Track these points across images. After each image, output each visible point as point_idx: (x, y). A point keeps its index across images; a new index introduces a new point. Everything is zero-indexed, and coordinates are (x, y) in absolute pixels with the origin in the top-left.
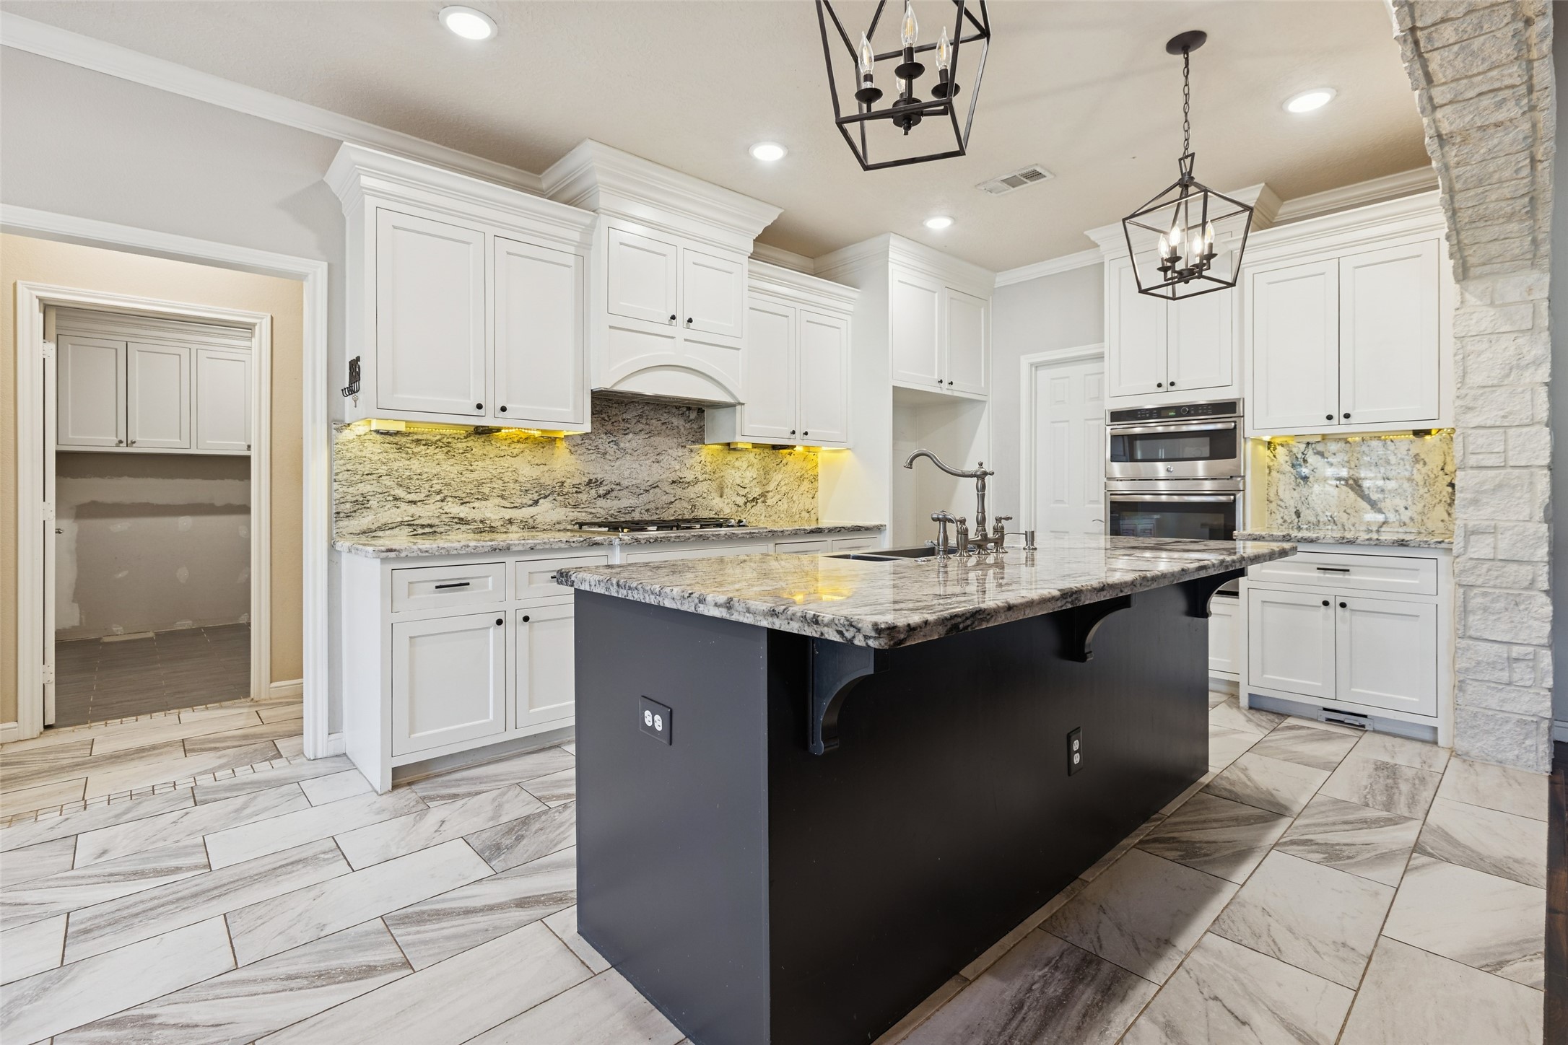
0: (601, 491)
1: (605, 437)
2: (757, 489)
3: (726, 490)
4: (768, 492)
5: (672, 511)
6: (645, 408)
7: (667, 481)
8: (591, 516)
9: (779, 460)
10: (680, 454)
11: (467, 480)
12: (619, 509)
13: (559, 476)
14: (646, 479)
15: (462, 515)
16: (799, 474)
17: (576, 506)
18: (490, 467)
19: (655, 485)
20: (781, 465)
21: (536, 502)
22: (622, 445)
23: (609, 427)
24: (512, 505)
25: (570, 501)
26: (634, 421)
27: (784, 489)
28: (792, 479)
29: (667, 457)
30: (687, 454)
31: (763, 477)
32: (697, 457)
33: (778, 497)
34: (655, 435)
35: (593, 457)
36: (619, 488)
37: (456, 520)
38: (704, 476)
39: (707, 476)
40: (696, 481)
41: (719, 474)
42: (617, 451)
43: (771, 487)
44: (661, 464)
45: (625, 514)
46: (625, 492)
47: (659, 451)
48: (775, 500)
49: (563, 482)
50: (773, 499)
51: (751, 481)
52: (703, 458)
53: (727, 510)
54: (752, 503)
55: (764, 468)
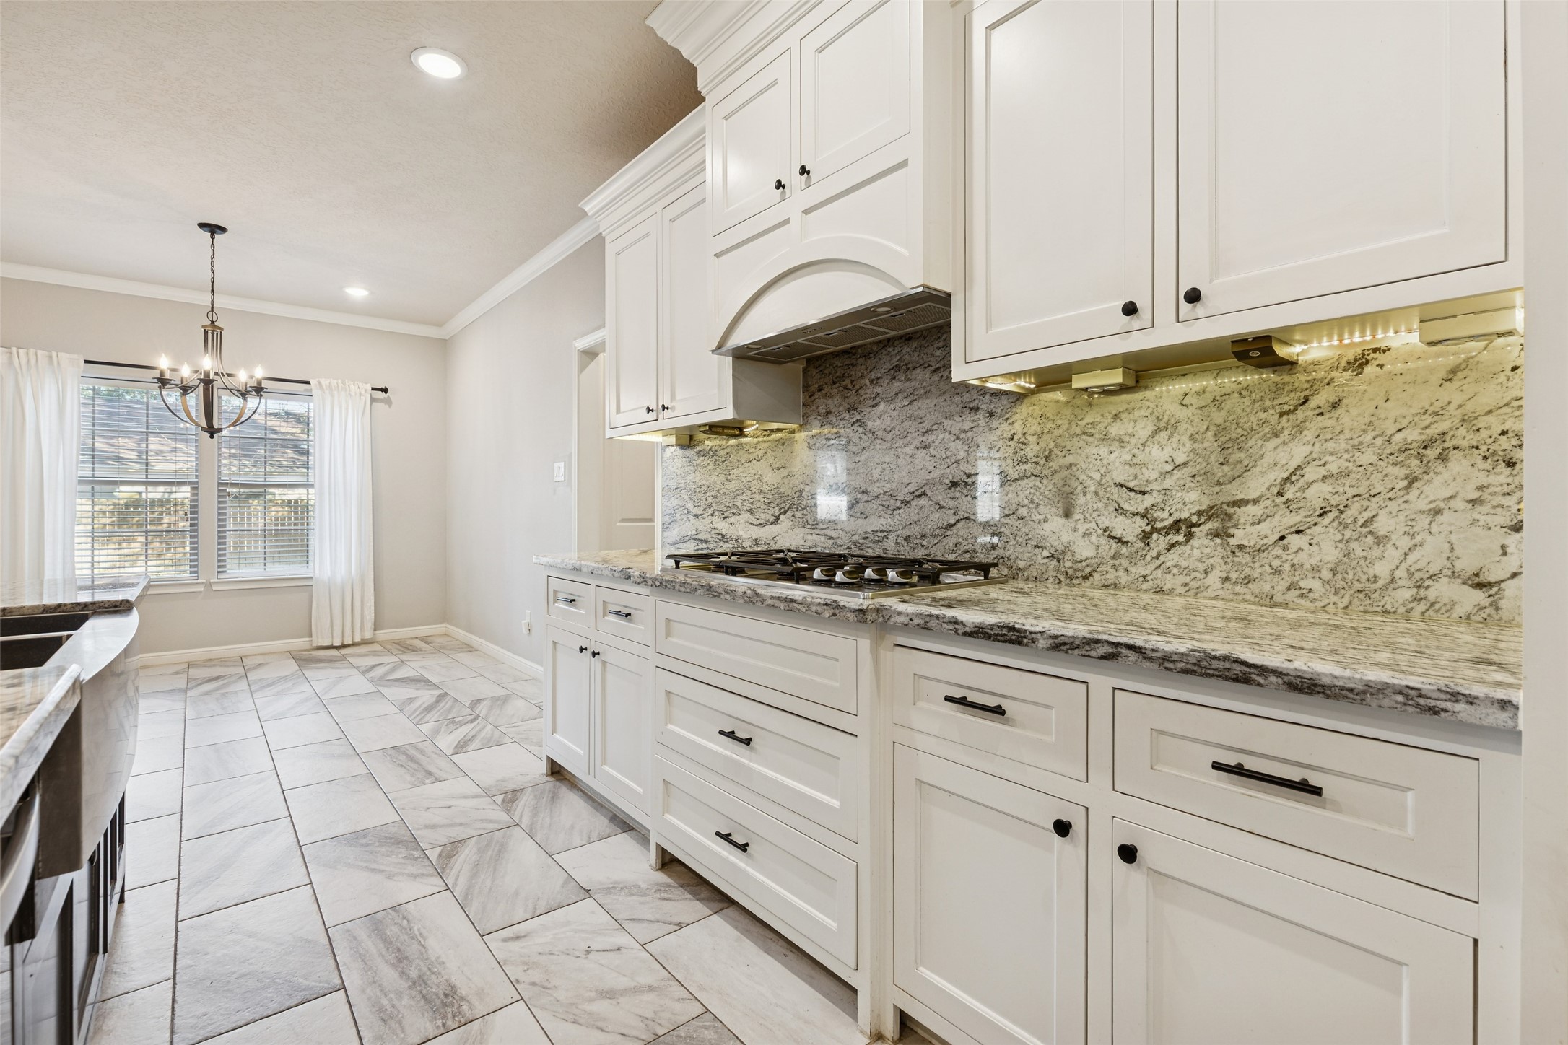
1: (846, 415)
2: (1193, 496)
3: (1081, 500)
4: (1239, 503)
5: (950, 542)
6: (904, 351)
7: (941, 483)
8: (831, 542)
9: (1291, 400)
10: (967, 425)
11: (727, 492)
12: (866, 533)
13: (798, 482)
14: (906, 481)
15: (724, 532)
16: (1413, 435)
18: (742, 475)
19: (919, 492)
20: (1302, 412)
21: (777, 518)
22: (870, 425)
23: (853, 399)
24: (758, 522)
25: (808, 517)
27: (1318, 494)
28: (1368, 457)
29: (941, 436)
30: (982, 423)
31: (1215, 458)
32: (1005, 427)
33: (1287, 520)
34: (920, 397)
35: (834, 450)
36: (865, 498)
37: (720, 537)
38: (1023, 467)
39: (1028, 467)
41: (1061, 461)
42: (863, 436)
43: (1255, 485)
44: (931, 450)
45: (875, 542)
46: (874, 505)
47: (927, 425)
48: (1269, 530)
49: (801, 491)
50: (1264, 527)
51: (1165, 474)
52: (1018, 427)
53: (1084, 550)
54: (1173, 538)
55: (1221, 430)
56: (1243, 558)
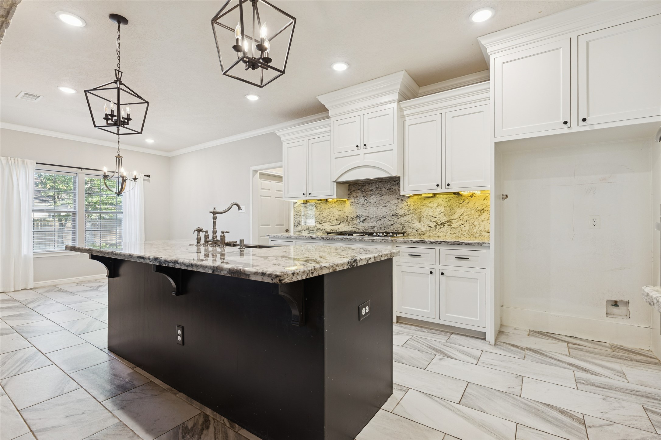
0: (362, 220)
1: (363, 198)
2: (445, 218)
3: (423, 219)
4: (453, 220)
5: (392, 228)
6: (380, 184)
7: (390, 215)
8: (358, 229)
9: (462, 201)
10: (396, 202)
11: (321, 216)
12: (368, 227)
13: (347, 214)
14: (380, 214)
15: (320, 227)
16: (480, 208)
17: (352, 225)
18: (327, 212)
19: (384, 217)
20: (463, 204)
21: (340, 224)
22: (370, 201)
23: (364, 194)
24: (333, 225)
25: (350, 223)
26: (374, 190)
27: (466, 218)
28: (473, 212)
29: (390, 204)
30: (400, 202)
31: (449, 211)
32: (406, 203)
33: (460, 223)
34: (384, 195)
35: (358, 206)
36: (368, 218)
37: (318, 229)
38: (410, 212)
39: (411, 212)
40: (405, 215)
41: (419, 211)
42: (367, 203)
43: (455, 216)
44: (387, 207)
45: (371, 229)
46: (371, 220)
47: (386, 201)
48: (458, 224)
49: (348, 217)
50: (457, 224)
51: (439, 214)
52: (409, 203)
53: (423, 229)
54: (441, 226)
55: (450, 206)
56: (453, 229)
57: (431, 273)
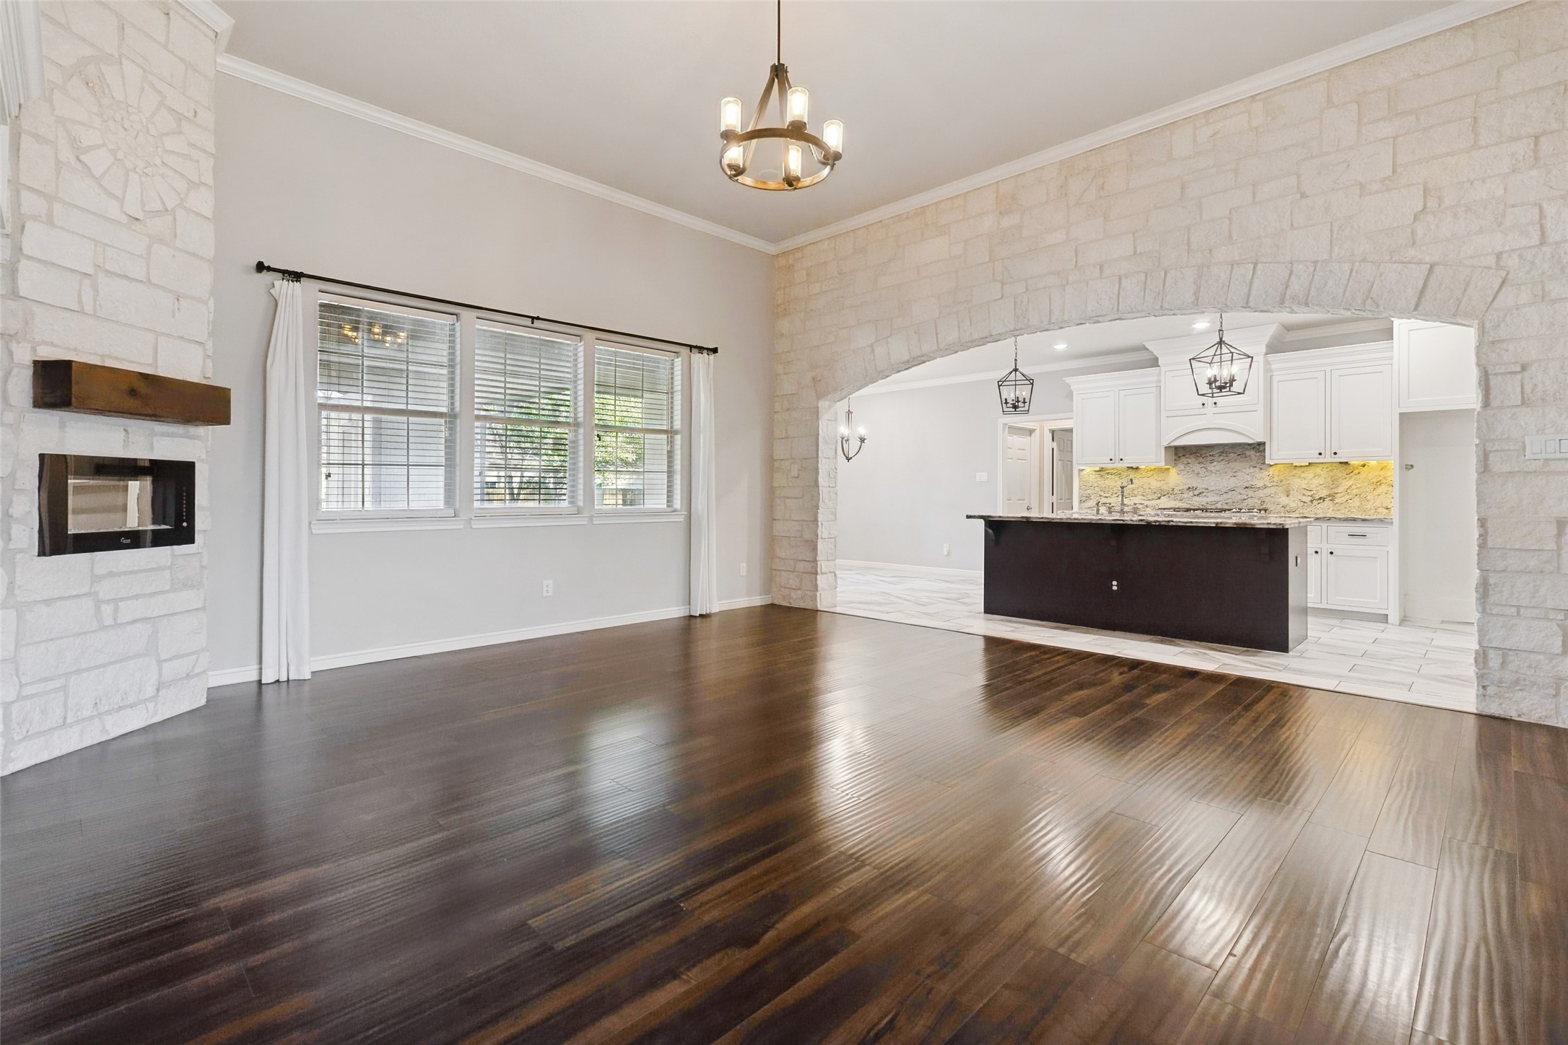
0: (1196, 493)
2: (1325, 492)
3: (1292, 493)
4: (1336, 494)
5: (1245, 504)
7: (1241, 487)
8: (1189, 505)
9: (1350, 472)
10: (1252, 471)
12: (1207, 502)
13: (1171, 485)
14: (1226, 486)
16: (1375, 480)
17: (1181, 500)
19: (1232, 490)
20: (1352, 475)
21: (1160, 498)
22: (1209, 469)
23: (1201, 460)
24: (1148, 499)
25: (1177, 498)
26: (1217, 455)
27: (1355, 491)
28: (1366, 484)
29: (1241, 474)
30: (1258, 471)
31: (1331, 483)
32: (1267, 472)
33: (1347, 497)
34: (1233, 462)
35: (1191, 476)
36: (1207, 491)
38: (1272, 484)
39: (1274, 483)
40: (1265, 487)
41: (1286, 483)
42: (1206, 472)
43: (1341, 489)
44: (1237, 477)
46: (1211, 493)
47: (1234, 471)
48: (1344, 499)
49: (1173, 489)
50: (1342, 498)
51: (1317, 487)
52: (1271, 473)
53: (1293, 505)
54: (1319, 501)
55: (1332, 477)
56: (1337, 505)
57: (1317, 552)
